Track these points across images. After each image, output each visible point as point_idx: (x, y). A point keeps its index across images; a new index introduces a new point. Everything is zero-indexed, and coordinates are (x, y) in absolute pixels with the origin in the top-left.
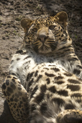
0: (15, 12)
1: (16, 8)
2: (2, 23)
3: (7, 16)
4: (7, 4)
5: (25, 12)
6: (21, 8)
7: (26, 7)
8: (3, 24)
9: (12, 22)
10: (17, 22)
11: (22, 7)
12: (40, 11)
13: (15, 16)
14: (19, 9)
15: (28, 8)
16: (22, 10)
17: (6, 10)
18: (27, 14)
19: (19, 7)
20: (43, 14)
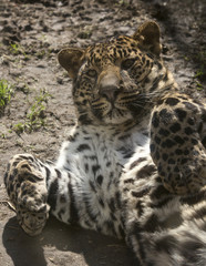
0: (74, 20)
1: (75, 12)
2: (50, 48)
3: (59, 32)
4: (54, 6)
5: (96, 17)
6: (86, 9)
7: (96, 6)
8: (53, 51)
9: (72, 42)
10: (83, 41)
11: (89, 7)
12: (129, 8)
13: (75, 30)
14: (81, 11)
15: (101, 7)
16: (89, 13)
17: (55, 19)
18: (102, 20)
19: (83, 8)
20: (135, 14)
